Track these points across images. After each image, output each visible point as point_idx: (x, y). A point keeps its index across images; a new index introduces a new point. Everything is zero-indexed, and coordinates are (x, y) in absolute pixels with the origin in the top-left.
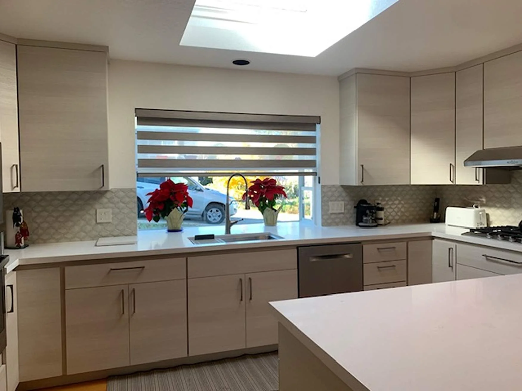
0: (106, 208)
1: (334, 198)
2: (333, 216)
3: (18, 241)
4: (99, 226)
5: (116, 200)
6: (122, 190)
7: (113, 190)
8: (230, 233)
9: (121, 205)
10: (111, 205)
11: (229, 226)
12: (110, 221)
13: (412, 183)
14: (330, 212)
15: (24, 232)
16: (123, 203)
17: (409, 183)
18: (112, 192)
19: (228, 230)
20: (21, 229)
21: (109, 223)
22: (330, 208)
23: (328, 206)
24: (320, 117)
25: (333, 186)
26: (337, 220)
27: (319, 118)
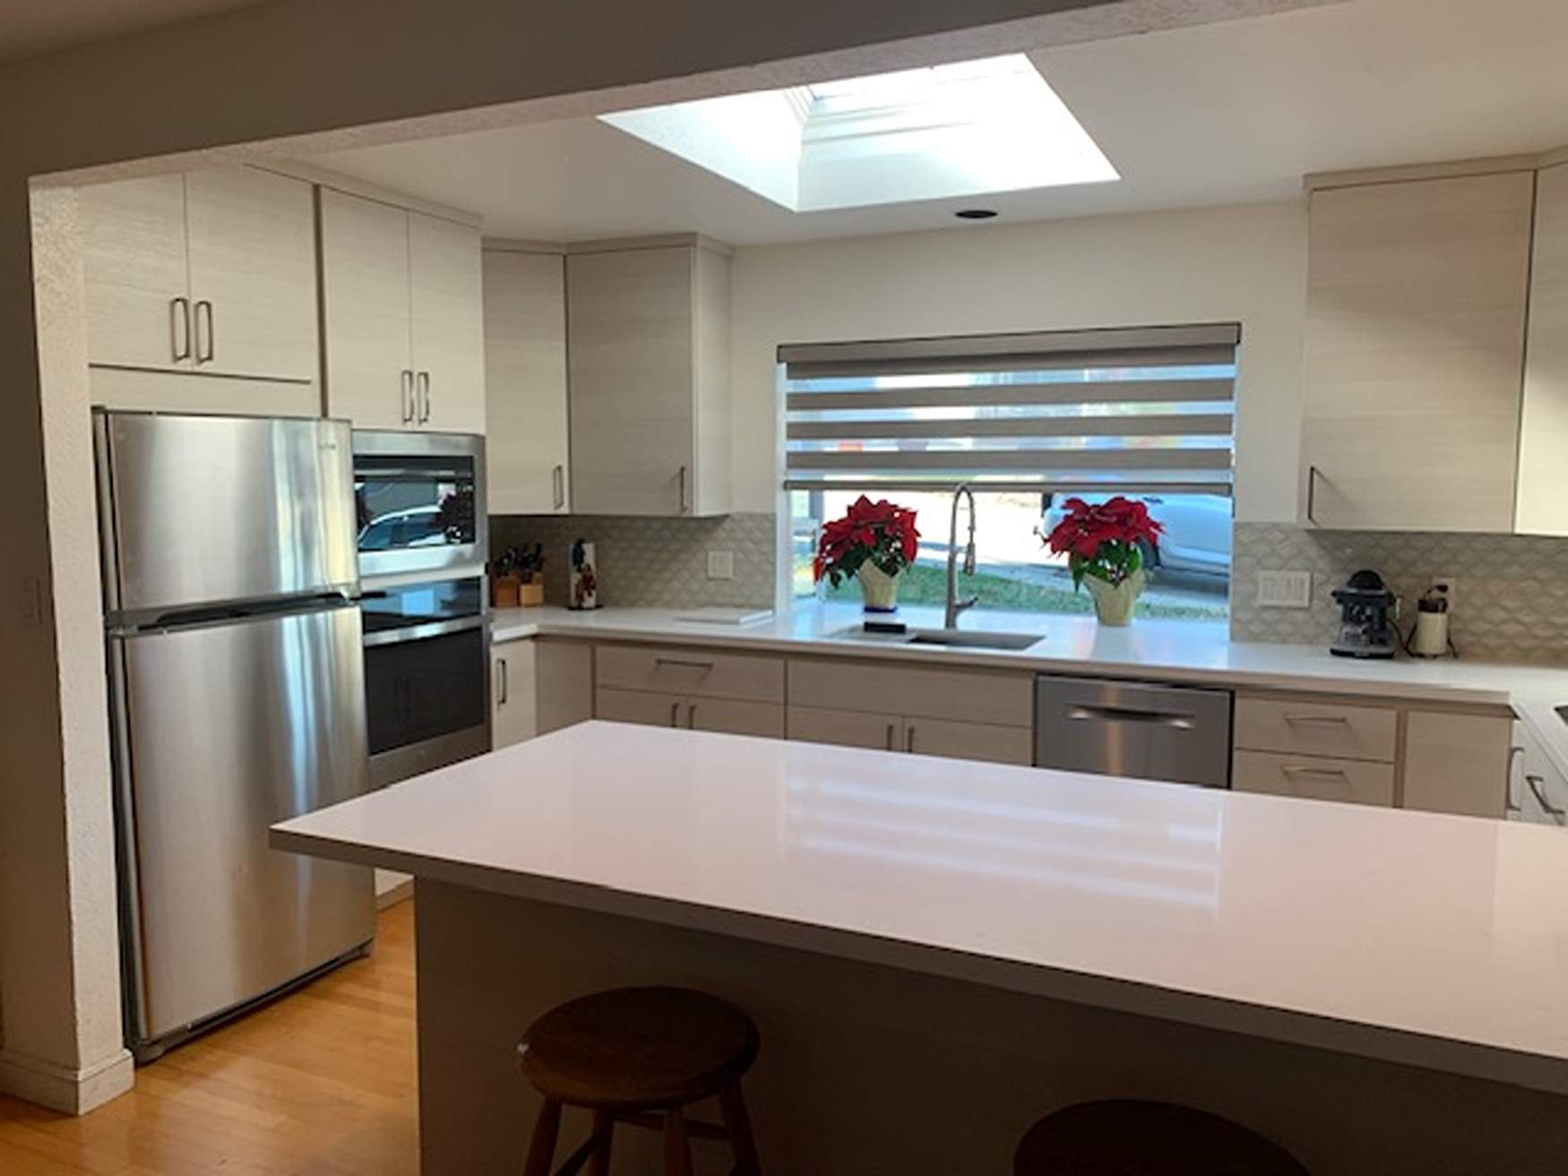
0: (723, 550)
1: (1274, 561)
2: (1267, 616)
3: (580, 598)
4: (712, 584)
5: (740, 534)
6: (751, 516)
7: (736, 517)
8: (954, 625)
9: (750, 545)
10: (731, 544)
11: (953, 612)
12: (730, 575)
13: (1518, 530)
14: (1262, 600)
15: (588, 584)
16: (752, 541)
17: (1508, 530)
18: (734, 520)
19: (950, 622)
20: (584, 577)
21: (727, 580)
22: (1261, 592)
23: (1255, 583)
24: (1239, 325)
25: (1276, 527)
26: (1285, 628)
27: (1236, 327)
